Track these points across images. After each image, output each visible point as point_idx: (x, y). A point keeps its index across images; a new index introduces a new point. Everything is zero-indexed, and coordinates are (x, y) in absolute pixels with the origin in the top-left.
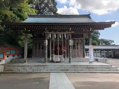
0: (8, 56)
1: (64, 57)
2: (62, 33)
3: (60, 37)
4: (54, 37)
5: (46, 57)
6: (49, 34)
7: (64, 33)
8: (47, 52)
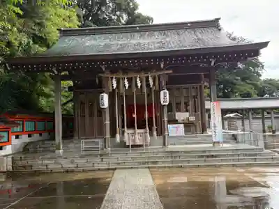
0: (17, 137)
1: (151, 134)
2: (143, 75)
3: (139, 85)
4: (124, 86)
5: (108, 136)
6: (112, 78)
7: (146, 75)
8: (108, 122)
